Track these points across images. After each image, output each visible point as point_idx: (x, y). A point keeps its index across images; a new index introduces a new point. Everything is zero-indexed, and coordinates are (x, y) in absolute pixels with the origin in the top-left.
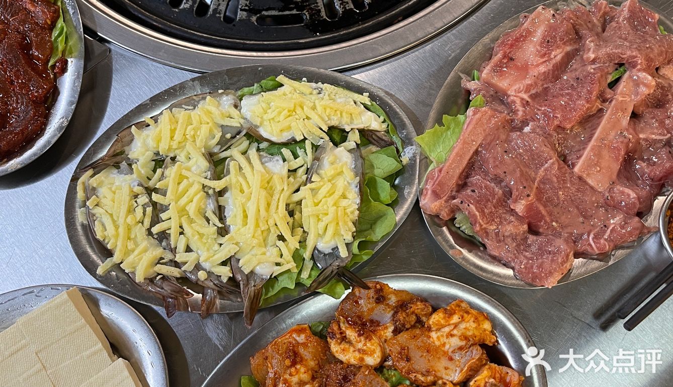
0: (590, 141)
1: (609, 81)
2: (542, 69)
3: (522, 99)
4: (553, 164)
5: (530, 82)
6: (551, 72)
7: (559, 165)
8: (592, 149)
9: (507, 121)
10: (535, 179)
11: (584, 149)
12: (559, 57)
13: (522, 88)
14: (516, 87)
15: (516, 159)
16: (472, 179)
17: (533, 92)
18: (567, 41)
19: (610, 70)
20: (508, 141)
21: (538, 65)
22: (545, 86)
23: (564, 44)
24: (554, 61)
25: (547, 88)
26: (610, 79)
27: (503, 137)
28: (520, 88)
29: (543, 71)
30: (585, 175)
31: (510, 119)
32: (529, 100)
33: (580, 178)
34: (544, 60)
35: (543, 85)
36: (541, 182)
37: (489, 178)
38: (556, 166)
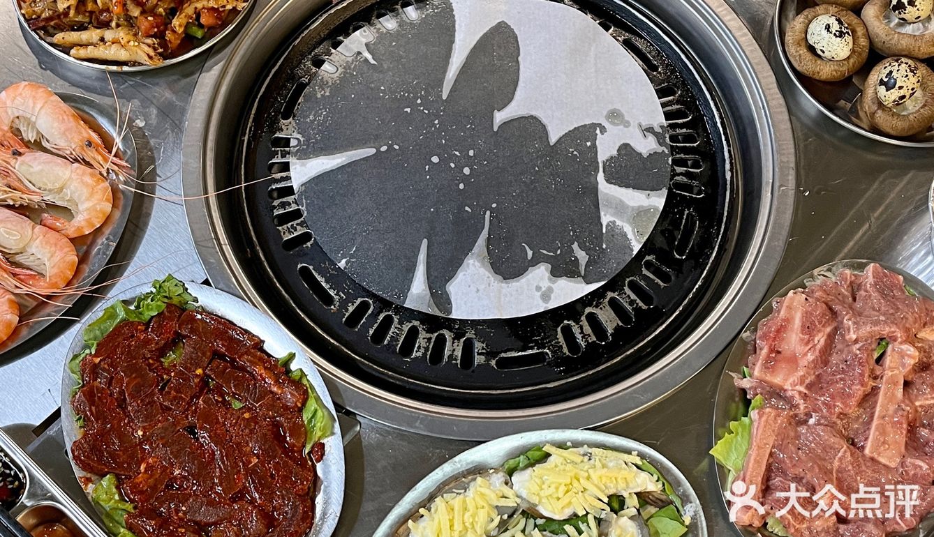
0: (872, 420)
1: (875, 358)
2: (810, 357)
3: (800, 393)
4: (845, 452)
5: (802, 373)
6: (819, 359)
7: (851, 451)
8: (877, 429)
9: (792, 416)
10: (832, 469)
11: (869, 429)
12: (822, 341)
13: (796, 381)
14: (791, 380)
15: (810, 455)
16: (774, 481)
17: (807, 381)
18: (825, 322)
19: (874, 346)
20: (798, 437)
21: (805, 354)
22: (817, 373)
23: (823, 326)
24: (818, 347)
25: (819, 375)
26: (876, 355)
27: (792, 434)
28: (794, 381)
29: (811, 359)
30: (876, 456)
31: (794, 414)
32: (807, 392)
33: (872, 459)
34: (809, 347)
35: (814, 373)
36: (838, 471)
37: (790, 478)
38: (848, 454)
